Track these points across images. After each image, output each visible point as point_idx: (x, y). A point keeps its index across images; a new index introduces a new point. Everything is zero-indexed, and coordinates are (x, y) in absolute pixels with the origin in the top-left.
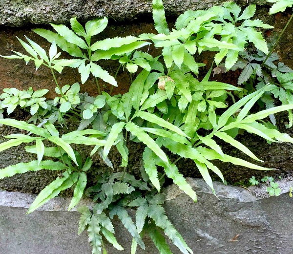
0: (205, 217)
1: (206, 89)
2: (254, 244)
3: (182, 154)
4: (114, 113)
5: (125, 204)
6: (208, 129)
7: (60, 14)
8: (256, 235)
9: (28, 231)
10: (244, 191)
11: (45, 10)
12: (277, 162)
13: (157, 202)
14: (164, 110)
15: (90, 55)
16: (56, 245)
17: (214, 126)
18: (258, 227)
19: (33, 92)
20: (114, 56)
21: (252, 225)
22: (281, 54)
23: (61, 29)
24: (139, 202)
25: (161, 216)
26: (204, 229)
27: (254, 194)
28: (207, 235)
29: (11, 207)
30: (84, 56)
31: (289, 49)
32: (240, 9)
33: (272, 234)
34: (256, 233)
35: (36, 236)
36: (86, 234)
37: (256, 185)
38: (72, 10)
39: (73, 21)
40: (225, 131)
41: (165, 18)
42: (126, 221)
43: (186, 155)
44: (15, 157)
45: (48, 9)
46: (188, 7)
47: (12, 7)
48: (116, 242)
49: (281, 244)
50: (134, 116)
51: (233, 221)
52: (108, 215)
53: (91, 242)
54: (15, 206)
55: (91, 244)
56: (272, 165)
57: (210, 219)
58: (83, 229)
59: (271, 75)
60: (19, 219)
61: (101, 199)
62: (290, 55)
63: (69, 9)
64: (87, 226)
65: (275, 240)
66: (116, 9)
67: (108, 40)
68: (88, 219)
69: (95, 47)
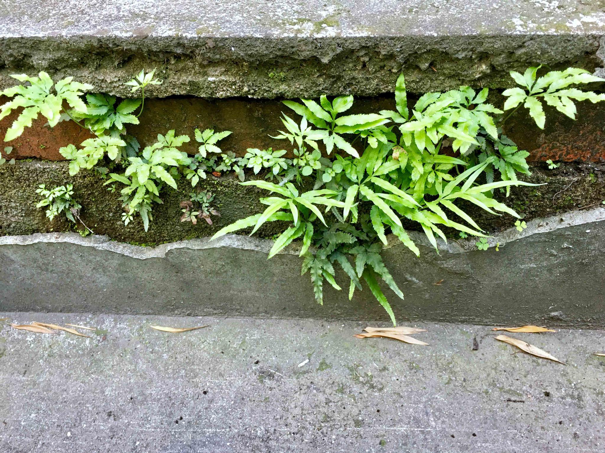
0: (415, 264)
1: (436, 161)
2: (456, 288)
3: (409, 216)
4: (348, 176)
5: (345, 251)
6: (433, 194)
7: (311, 92)
8: (458, 280)
9: (253, 269)
10: (454, 244)
11: (298, 88)
12: (487, 219)
13: (374, 250)
14: (394, 176)
15: (333, 127)
16: (276, 282)
17: (440, 193)
18: (462, 274)
19: (273, 152)
20: (358, 131)
21: (457, 272)
22: (505, 128)
23: (311, 104)
24: (359, 250)
25: (379, 264)
26: (412, 274)
27: (463, 247)
28: (414, 279)
29: (242, 249)
30: (328, 127)
31: (513, 125)
32: (474, 93)
33: (474, 280)
34: (459, 278)
35: (259, 274)
36: (308, 274)
37: (465, 238)
38: (323, 89)
39: (323, 97)
40: (450, 200)
41: (406, 99)
42: (346, 266)
43: (412, 217)
44: (248, 206)
45: (302, 87)
46: (427, 89)
47: (270, 85)
48: (335, 282)
49: (481, 288)
50: (367, 180)
51: (440, 268)
52: (329, 260)
53: (313, 282)
54: (246, 248)
55: (314, 284)
56: (482, 221)
57: (419, 266)
58: (306, 270)
59: (494, 147)
60: (247, 259)
61: (323, 245)
62: (513, 129)
63: (321, 88)
64: (310, 269)
65: (476, 286)
66: (363, 89)
67: (353, 116)
68: (311, 262)
69: (341, 121)
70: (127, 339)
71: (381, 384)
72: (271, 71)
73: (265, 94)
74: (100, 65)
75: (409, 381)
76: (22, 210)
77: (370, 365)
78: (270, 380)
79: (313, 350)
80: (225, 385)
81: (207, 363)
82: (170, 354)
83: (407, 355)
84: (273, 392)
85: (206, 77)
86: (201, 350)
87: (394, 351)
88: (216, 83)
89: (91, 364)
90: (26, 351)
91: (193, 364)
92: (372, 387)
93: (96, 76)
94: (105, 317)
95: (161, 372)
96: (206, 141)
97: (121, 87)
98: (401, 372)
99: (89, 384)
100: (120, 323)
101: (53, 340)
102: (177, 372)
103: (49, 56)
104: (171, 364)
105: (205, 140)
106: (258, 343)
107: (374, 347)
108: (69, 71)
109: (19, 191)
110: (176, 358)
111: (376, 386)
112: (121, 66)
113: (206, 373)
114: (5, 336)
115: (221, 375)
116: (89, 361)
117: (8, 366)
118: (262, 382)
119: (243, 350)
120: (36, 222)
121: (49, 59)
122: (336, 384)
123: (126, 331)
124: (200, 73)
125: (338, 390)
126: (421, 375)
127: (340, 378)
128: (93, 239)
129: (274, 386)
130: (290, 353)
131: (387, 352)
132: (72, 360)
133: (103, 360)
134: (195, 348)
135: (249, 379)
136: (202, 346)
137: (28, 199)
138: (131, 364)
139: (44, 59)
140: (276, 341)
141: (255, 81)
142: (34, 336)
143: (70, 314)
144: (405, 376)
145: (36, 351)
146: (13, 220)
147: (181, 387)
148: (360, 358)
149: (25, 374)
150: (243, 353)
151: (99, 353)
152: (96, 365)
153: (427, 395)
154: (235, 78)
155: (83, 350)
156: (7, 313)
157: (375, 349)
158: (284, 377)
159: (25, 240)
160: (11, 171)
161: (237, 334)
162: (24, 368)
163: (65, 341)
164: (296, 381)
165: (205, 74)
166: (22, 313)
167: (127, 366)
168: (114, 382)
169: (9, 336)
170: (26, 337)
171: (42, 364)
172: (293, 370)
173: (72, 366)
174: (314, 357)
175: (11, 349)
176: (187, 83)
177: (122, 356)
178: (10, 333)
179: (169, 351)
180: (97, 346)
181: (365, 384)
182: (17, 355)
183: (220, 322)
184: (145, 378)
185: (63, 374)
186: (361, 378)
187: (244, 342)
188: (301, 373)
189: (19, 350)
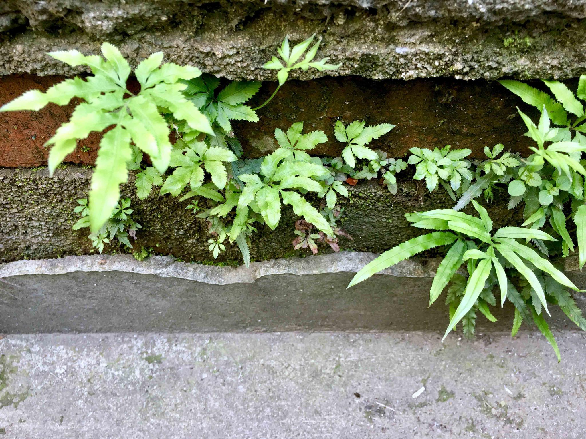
7: (568, 70)
11: (549, 64)
19: (450, 151)
23: (560, 90)
45: (555, 63)
48: (489, 312)
70: (188, 367)
71: (520, 417)
72: (510, 36)
73: (487, 74)
74: (202, 25)
75: (552, 410)
76: (49, 230)
77: (502, 391)
78: (380, 416)
79: (428, 375)
80: (325, 427)
81: (297, 396)
82: (247, 385)
83: (545, 376)
84: (386, 433)
85: (392, 46)
86: (285, 379)
87: (528, 371)
88: (409, 57)
89: (148, 404)
90: (57, 388)
91: (279, 399)
92: (509, 421)
93: (197, 46)
94: (155, 336)
95: (240, 412)
96: (352, 139)
97: (239, 65)
98: (541, 399)
99: (149, 432)
100: (176, 345)
101: (91, 372)
102: (260, 411)
103: (117, 12)
104: (251, 400)
105: (350, 139)
106: (356, 366)
107: (502, 367)
108: (148, 37)
109: (45, 207)
110: (256, 391)
111: (513, 420)
112: (242, 27)
113: (297, 410)
114: (25, 367)
115: (317, 412)
116: (143, 399)
117: (37, 412)
118: (371, 420)
119: (340, 376)
120: (69, 242)
121: (117, 18)
122: (463, 419)
123: (185, 355)
124: (383, 39)
125: (467, 428)
126: (566, 403)
127: (468, 411)
128: (152, 263)
129: (386, 425)
130: (399, 378)
131: (520, 372)
132: (121, 400)
133: (162, 398)
134: (277, 377)
135: (354, 418)
136: (287, 373)
137: (58, 216)
138: (200, 402)
139: (106, 17)
140: (379, 363)
141: (476, 53)
142: (65, 367)
143: (109, 335)
144: (547, 405)
145: (71, 387)
146: (34, 241)
147: (269, 432)
148: (488, 382)
149: (61, 421)
150: (340, 380)
151: (155, 387)
152: (153, 404)
153: (577, 428)
154: (444, 48)
155: (134, 384)
156: (24, 336)
157: (505, 369)
158: (397, 412)
159: (53, 266)
160: (34, 182)
161: (328, 356)
162: (59, 413)
163: (107, 373)
164: (413, 418)
165: (392, 41)
166: (43, 334)
167: (195, 405)
168: (181, 427)
169: (32, 368)
170: (55, 368)
171: (82, 406)
172: (407, 402)
173: (122, 407)
174: (431, 383)
175: (37, 387)
176: (358, 58)
177: (185, 391)
178: (31, 363)
179: (245, 382)
180: (151, 377)
181: (499, 417)
182: (47, 395)
183: (303, 339)
184: (221, 421)
185: (113, 419)
186: (493, 410)
187: (338, 366)
188: (418, 406)
189: (49, 388)
